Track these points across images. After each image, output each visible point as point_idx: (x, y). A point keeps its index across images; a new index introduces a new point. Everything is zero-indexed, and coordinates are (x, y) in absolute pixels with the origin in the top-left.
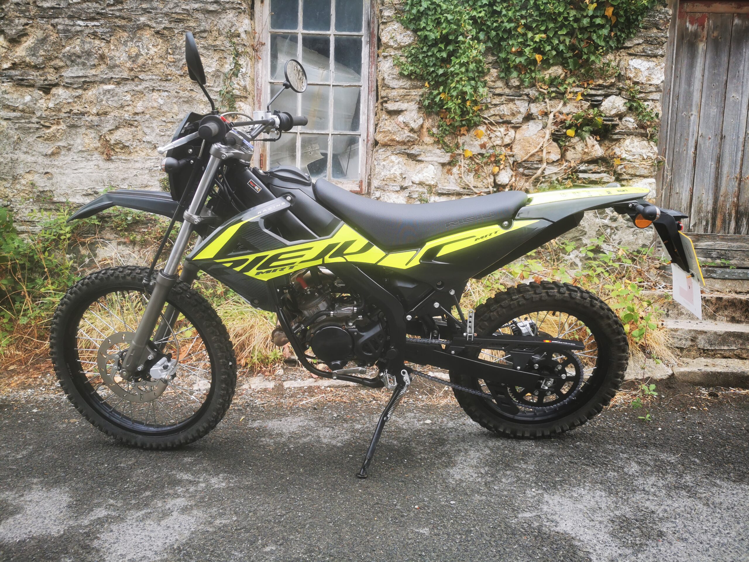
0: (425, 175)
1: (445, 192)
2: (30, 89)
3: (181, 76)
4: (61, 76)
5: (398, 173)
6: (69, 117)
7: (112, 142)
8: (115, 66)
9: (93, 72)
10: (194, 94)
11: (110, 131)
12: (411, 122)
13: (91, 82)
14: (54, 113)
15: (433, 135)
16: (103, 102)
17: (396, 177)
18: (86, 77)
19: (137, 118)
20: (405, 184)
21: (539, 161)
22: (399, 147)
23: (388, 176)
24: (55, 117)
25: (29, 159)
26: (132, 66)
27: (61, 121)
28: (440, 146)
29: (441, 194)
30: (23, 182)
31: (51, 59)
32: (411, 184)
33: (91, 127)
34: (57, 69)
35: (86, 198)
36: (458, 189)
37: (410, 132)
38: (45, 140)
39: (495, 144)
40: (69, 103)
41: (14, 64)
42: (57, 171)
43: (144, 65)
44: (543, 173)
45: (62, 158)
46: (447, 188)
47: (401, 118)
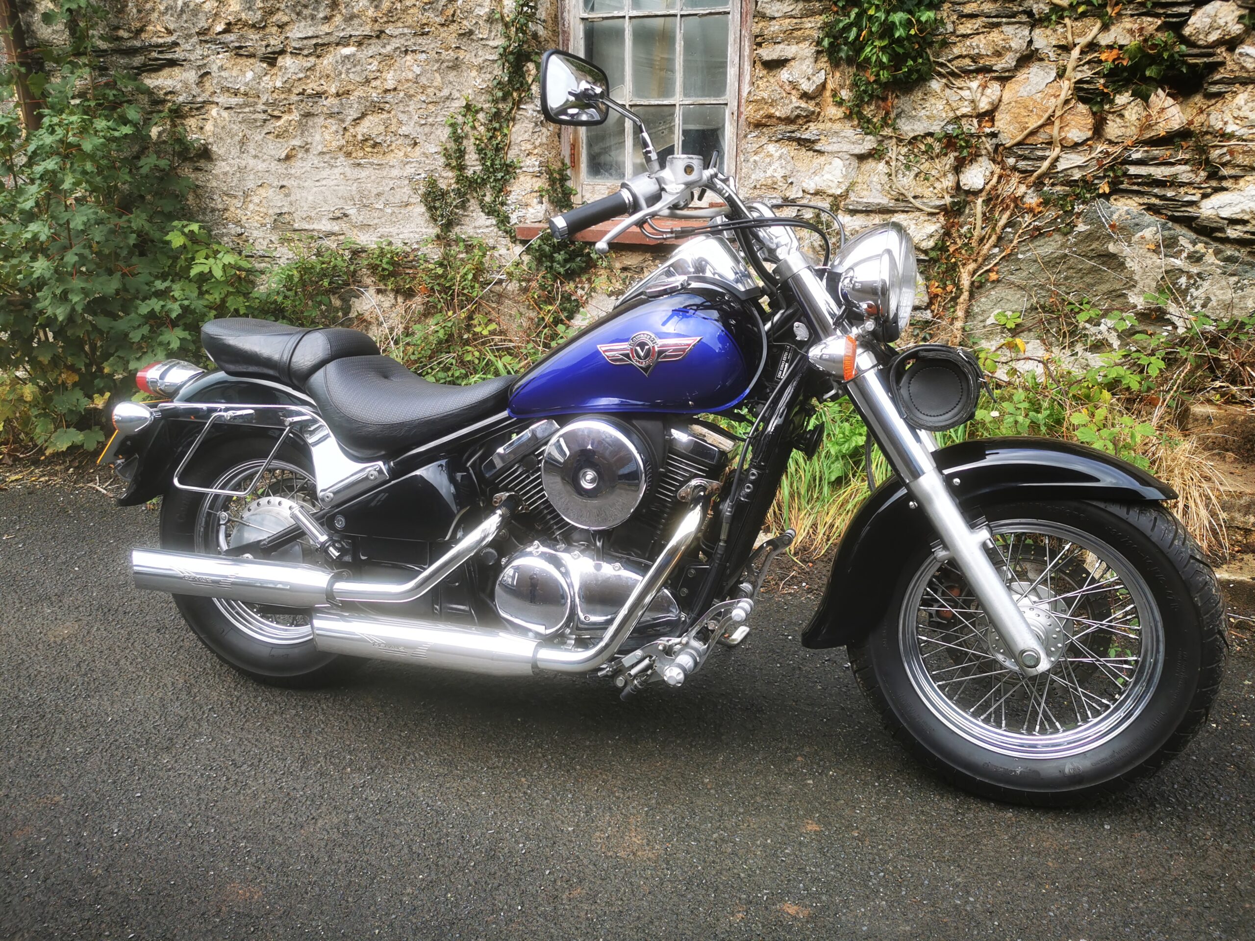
0: (825, 178)
1: (860, 208)
2: (252, 60)
3: (442, 25)
4: (287, 38)
5: (778, 175)
6: (302, 101)
7: (360, 137)
8: (352, 17)
9: (326, 28)
10: (461, 54)
11: (355, 120)
12: (801, 81)
13: (323, 45)
14: (283, 96)
15: (840, 103)
16: (343, 76)
17: (776, 183)
18: (317, 37)
19: (389, 97)
20: (793, 194)
21: (1047, 143)
22: (782, 127)
23: (763, 181)
24: (285, 102)
25: (261, 166)
26: (375, 15)
27: (293, 107)
28: (856, 123)
29: (853, 212)
30: (256, 200)
31: (271, 13)
32: (800, 194)
33: (331, 115)
34: (281, 26)
35: (334, 223)
36: (885, 201)
37: (801, 98)
38: (278, 136)
39: (959, 113)
40: (300, 79)
41: (229, 24)
42: (295, 184)
43: (390, 11)
44: (1053, 165)
45: (299, 164)
46: (865, 200)
47: (784, 74)
